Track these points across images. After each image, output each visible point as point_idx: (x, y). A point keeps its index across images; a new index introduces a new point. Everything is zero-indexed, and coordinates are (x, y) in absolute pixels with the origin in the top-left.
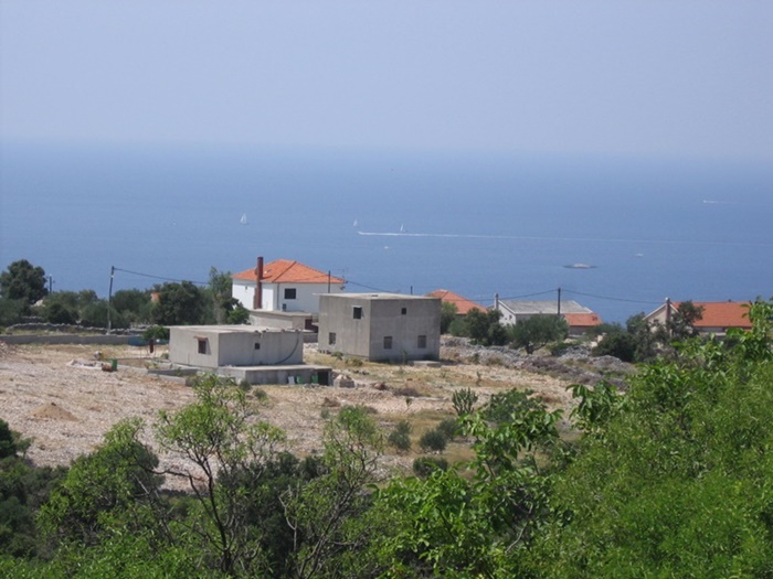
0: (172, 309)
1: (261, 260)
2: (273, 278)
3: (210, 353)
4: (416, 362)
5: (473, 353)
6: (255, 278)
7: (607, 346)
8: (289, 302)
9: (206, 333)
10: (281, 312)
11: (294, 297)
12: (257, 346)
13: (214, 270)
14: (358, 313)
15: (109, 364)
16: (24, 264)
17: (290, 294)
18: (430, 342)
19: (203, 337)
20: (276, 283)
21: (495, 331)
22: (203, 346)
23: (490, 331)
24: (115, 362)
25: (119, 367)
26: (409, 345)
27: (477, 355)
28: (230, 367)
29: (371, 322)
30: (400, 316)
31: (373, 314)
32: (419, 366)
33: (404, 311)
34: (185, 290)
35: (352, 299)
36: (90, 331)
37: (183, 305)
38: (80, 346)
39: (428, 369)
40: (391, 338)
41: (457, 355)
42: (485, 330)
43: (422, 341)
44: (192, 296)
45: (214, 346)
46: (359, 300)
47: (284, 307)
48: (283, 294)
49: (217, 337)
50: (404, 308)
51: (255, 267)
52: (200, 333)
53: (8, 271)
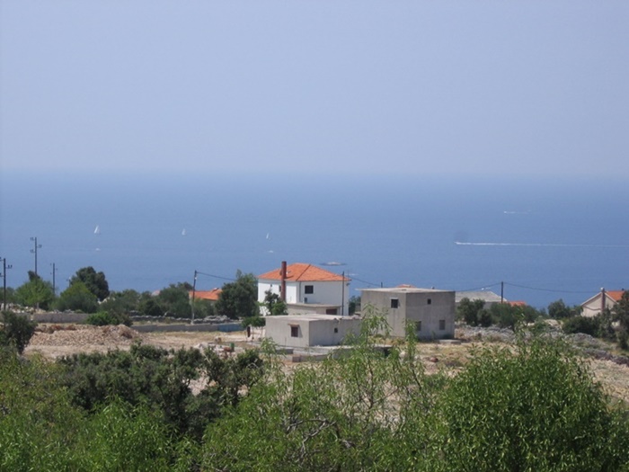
0: (232, 304)
1: (285, 264)
2: (295, 278)
3: (301, 336)
4: (441, 341)
5: (475, 333)
6: (280, 277)
7: (573, 326)
8: (308, 296)
9: (297, 321)
10: (303, 304)
11: (312, 292)
12: (336, 330)
13: (239, 272)
14: (395, 304)
15: (229, 347)
16: (90, 270)
17: (309, 290)
18: (448, 325)
19: (296, 324)
20: (299, 281)
21: (483, 316)
22: (295, 331)
23: (479, 316)
24: (233, 345)
25: (235, 348)
26: (433, 327)
27: (480, 335)
28: (319, 347)
29: (407, 310)
30: (427, 306)
31: (408, 304)
32: (444, 343)
33: (429, 302)
34: (242, 287)
35: (390, 293)
36: (179, 321)
37: (241, 299)
38: (187, 332)
39: (452, 346)
40: (420, 322)
41: (462, 335)
42: (476, 315)
43: (442, 324)
44: (248, 292)
45: (305, 331)
46: (396, 294)
47: (306, 300)
48: (303, 290)
49: (308, 324)
50: (429, 299)
51: (280, 269)
52: (293, 321)
53: (76, 275)
